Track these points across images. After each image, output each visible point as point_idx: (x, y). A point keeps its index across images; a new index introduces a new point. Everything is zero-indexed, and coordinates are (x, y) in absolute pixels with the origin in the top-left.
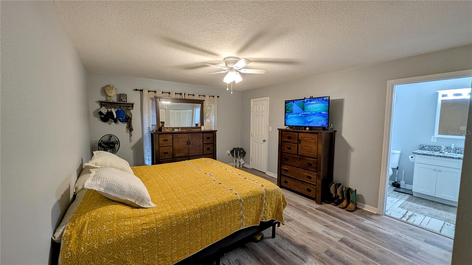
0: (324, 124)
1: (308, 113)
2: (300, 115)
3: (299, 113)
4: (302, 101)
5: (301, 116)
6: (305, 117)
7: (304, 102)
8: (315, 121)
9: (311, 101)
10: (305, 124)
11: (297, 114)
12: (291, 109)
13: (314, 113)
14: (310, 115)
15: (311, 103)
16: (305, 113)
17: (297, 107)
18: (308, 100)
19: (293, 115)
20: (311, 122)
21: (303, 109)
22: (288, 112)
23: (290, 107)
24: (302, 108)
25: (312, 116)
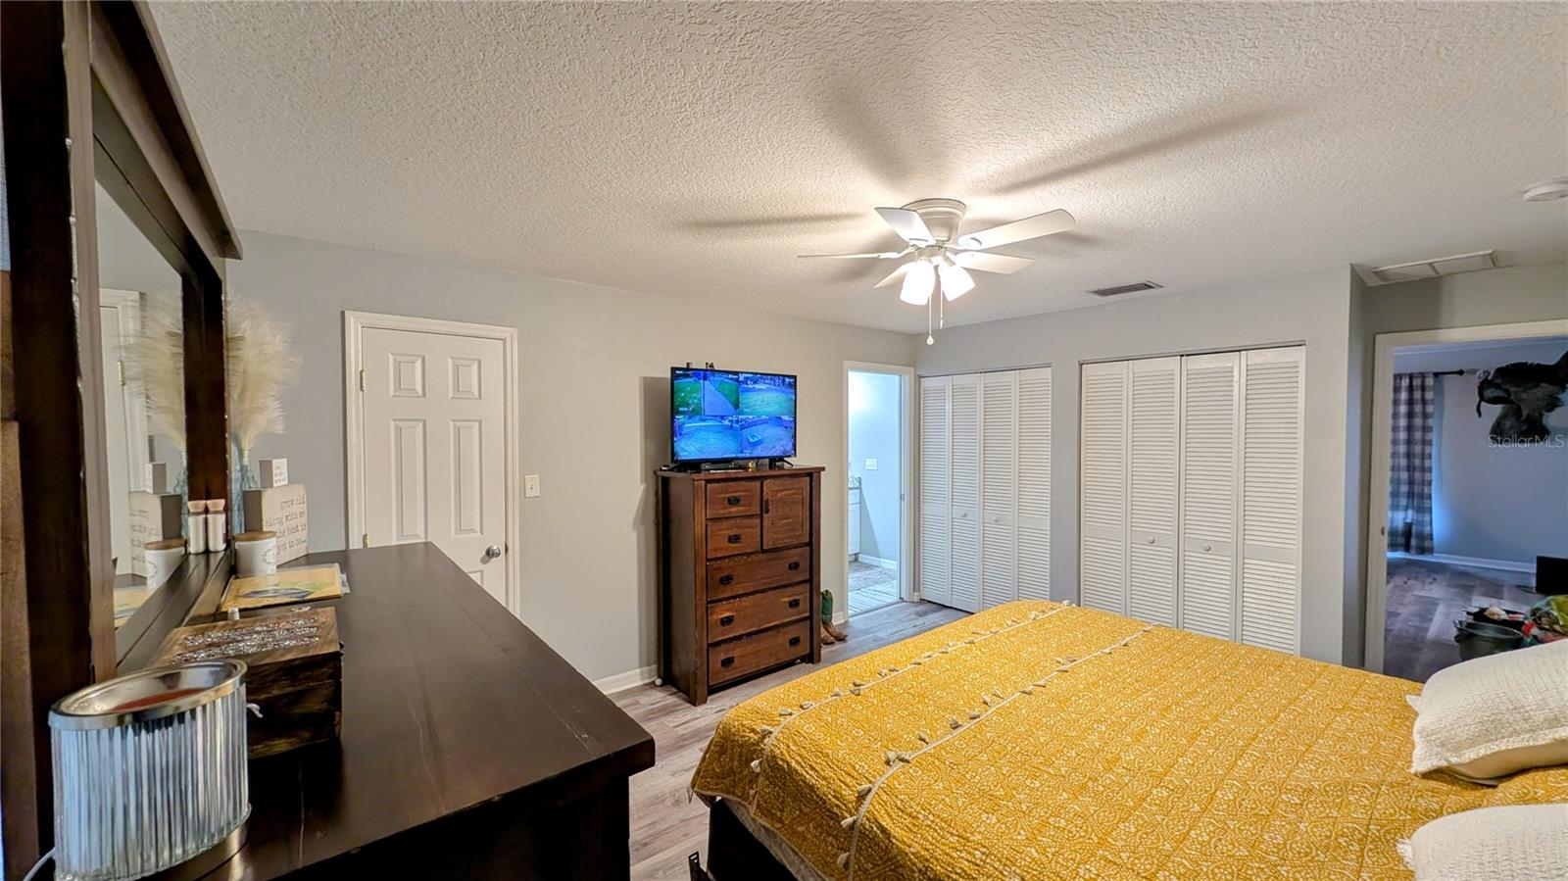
0: (788, 449)
1: (751, 417)
2: (726, 423)
3: (722, 417)
4: (731, 379)
5: (732, 427)
6: (743, 428)
7: (737, 380)
8: (767, 441)
9: (755, 383)
10: (742, 452)
11: (718, 419)
12: (696, 401)
13: (764, 417)
14: (755, 424)
15: (757, 386)
16: (740, 417)
17: (716, 396)
18: (747, 378)
19: (704, 420)
20: (759, 443)
21: (736, 406)
22: (686, 409)
23: (691, 392)
24: (734, 399)
25: (760, 428)
